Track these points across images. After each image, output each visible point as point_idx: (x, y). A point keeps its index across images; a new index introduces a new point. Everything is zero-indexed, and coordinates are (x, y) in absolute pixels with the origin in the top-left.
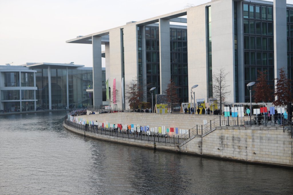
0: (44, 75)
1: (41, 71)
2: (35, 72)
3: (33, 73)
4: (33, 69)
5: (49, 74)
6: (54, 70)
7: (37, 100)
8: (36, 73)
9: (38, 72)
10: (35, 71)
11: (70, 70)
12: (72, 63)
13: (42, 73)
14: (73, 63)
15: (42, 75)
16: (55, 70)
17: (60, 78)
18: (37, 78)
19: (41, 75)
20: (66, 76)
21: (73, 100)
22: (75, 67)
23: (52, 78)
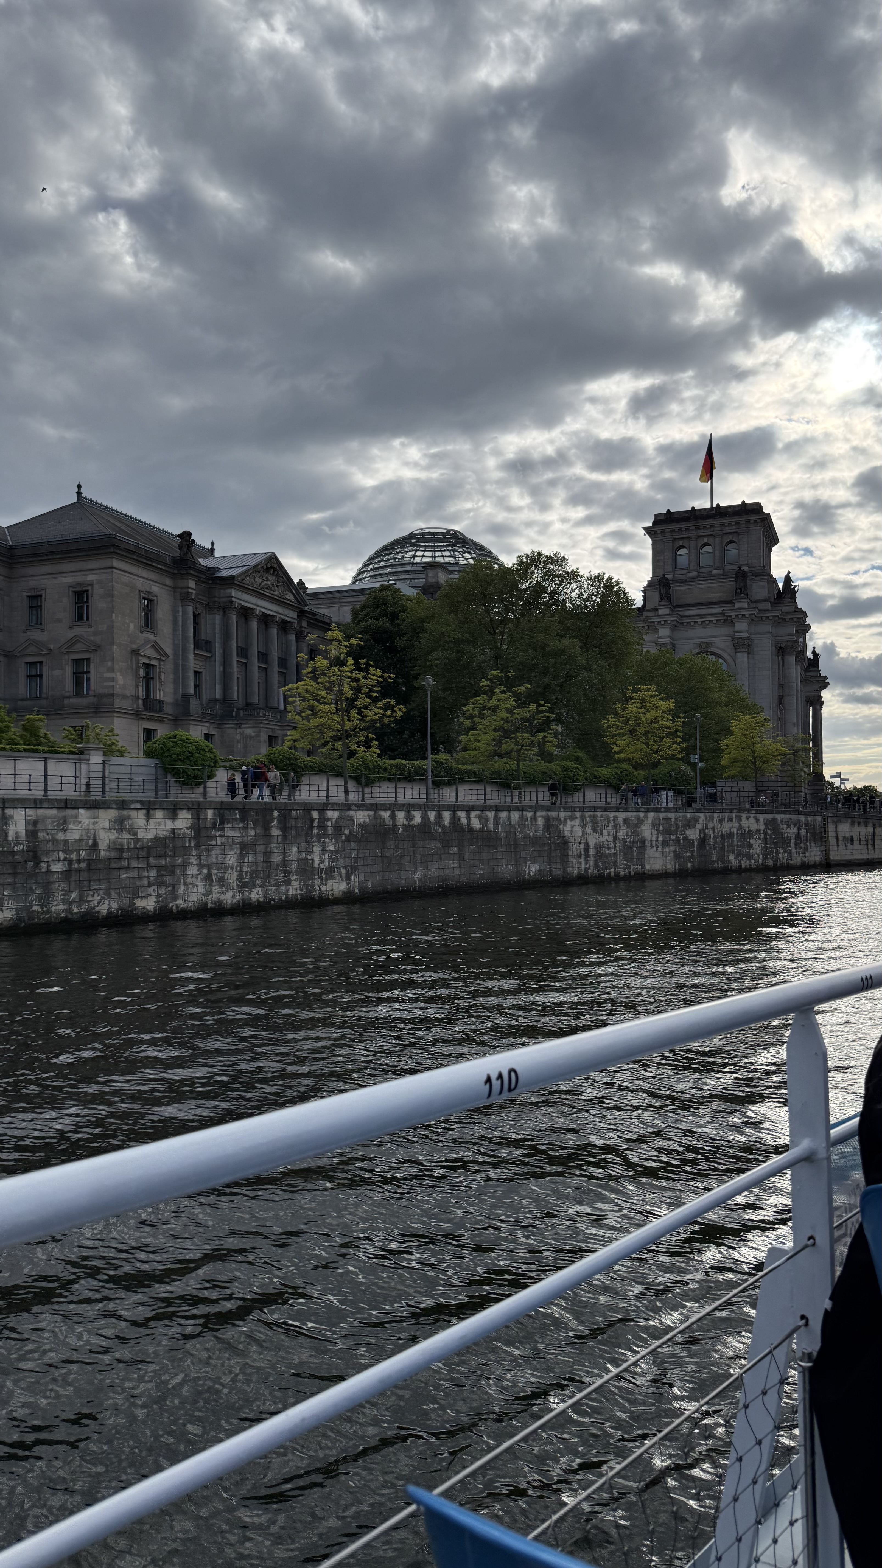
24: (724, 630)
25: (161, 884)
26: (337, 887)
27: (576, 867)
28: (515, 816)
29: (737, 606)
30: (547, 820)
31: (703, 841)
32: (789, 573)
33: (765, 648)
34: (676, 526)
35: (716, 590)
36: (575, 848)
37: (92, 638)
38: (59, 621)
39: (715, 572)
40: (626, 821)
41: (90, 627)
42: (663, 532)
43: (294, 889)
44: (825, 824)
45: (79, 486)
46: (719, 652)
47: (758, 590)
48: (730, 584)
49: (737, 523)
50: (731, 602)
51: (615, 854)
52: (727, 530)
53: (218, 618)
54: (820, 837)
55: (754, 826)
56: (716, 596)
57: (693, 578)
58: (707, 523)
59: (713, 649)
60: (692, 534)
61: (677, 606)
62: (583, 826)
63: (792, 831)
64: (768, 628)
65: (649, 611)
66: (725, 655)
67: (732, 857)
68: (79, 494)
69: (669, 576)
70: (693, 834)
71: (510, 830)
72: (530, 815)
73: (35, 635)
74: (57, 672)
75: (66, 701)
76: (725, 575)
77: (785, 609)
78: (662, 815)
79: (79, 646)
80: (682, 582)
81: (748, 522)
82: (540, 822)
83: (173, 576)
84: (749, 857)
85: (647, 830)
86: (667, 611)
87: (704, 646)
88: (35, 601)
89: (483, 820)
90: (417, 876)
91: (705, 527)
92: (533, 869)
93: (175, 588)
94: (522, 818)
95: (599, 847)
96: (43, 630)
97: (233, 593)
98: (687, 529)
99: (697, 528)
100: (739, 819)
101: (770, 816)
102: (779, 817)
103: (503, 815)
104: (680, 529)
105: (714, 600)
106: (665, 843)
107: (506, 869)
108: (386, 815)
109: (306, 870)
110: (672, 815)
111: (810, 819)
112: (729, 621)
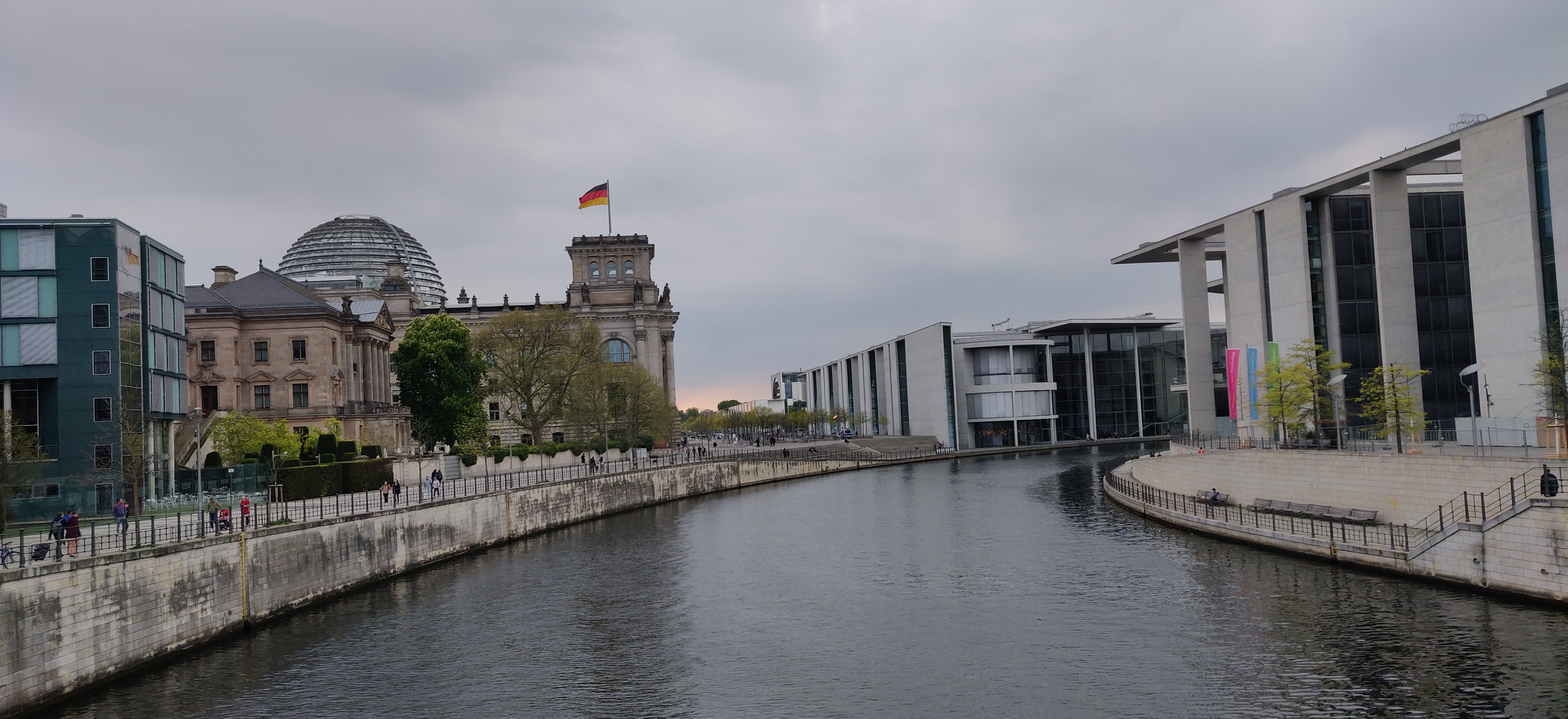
0: (1076, 351)
1: (1067, 341)
2: (1048, 344)
3: (1044, 346)
4: (1046, 338)
5: (1087, 347)
6: (1102, 338)
7: (1057, 416)
8: (1051, 346)
9: (1056, 345)
10: (1049, 342)
11: (1145, 335)
12: (1146, 314)
13: (1071, 347)
14: (1152, 314)
15: (1071, 350)
16: (1105, 335)
17: (1117, 354)
18: (1055, 357)
19: (1068, 352)
20: (1133, 350)
21: (1156, 412)
22: (1157, 327)
23: (1096, 356)
24: (627, 324)
25: (567, 512)
26: (599, 510)
27: (658, 496)
28: (639, 474)
29: (637, 308)
30: (649, 475)
31: (695, 478)
32: (667, 284)
33: (654, 337)
34: (590, 248)
35: (622, 296)
36: (656, 487)
37: (308, 371)
38: (282, 359)
39: (619, 282)
40: (671, 472)
41: (307, 364)
42: (581, 251)
43: (591, 512)
44: (738, 465)
45: (261, 261)
46: (624, 339)
47: (649, 297)
48: (630, 293)
49: (633, 249)
50: (631, 304)
51: (668, 489)
52: (626, 253)
53: (360, 347)
54: (736, 471)
55: (712, 471)
56: (620, 299)
57: (604, 286)
58: (612, 247)
59: (619, 337)
60: (602, 254)
61: (594, 305)
62: (658, 476)
63: (727, 470)
64: (656, 323)
65: (573, 307)
66: (628, 341)
67: (706, 486)
68: (261, 266)
69: (587, 284)
70: (692, 476)
71: (638, 482)
72: (643, 473)
73: (263, 368)
74: (281, 393)
75: (290, 411)
76: (625, 286)
77: (664, 310)
78: (682, 468)
79: (299, 376)
80: (597, 288)
81: (640, 249)
82: (646, 476)
83: (341, 325)
84: (711, 485)
85: (678, 476)
86: (588, 310)
87: (614, 334)
88: (261, 348)
89: (631, 477)
90: (617, 505)
91: (610, 250)
92: (645, 498)
93: (341, 332)
94: (641, 475)
95: (663, 485)
96: (269, 365)
97: (370, 331)
98: (598, 250)
99: (605, 250)
100: (707, 466)
101: (717, 464)
102: (721, 463)
103: (636, 474)
104: (593, 251)
105: (619, 302)
106: (683, 482)
107: (638, 499)
108: (608, 478)
109: (593, 505)
110: (685, 468)
111: (733, 463)
112: (630, 318)
